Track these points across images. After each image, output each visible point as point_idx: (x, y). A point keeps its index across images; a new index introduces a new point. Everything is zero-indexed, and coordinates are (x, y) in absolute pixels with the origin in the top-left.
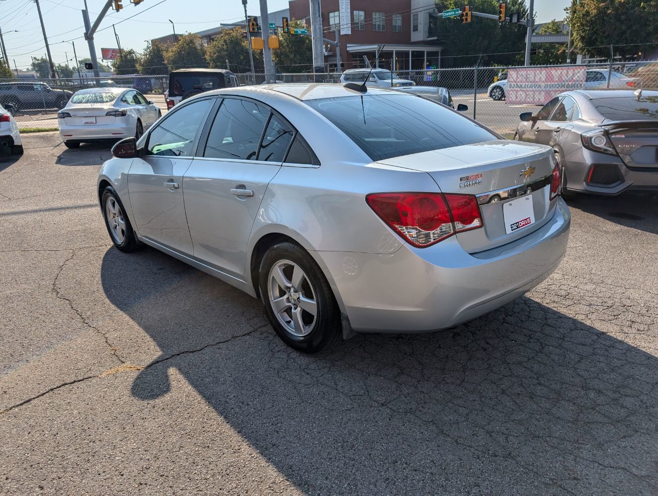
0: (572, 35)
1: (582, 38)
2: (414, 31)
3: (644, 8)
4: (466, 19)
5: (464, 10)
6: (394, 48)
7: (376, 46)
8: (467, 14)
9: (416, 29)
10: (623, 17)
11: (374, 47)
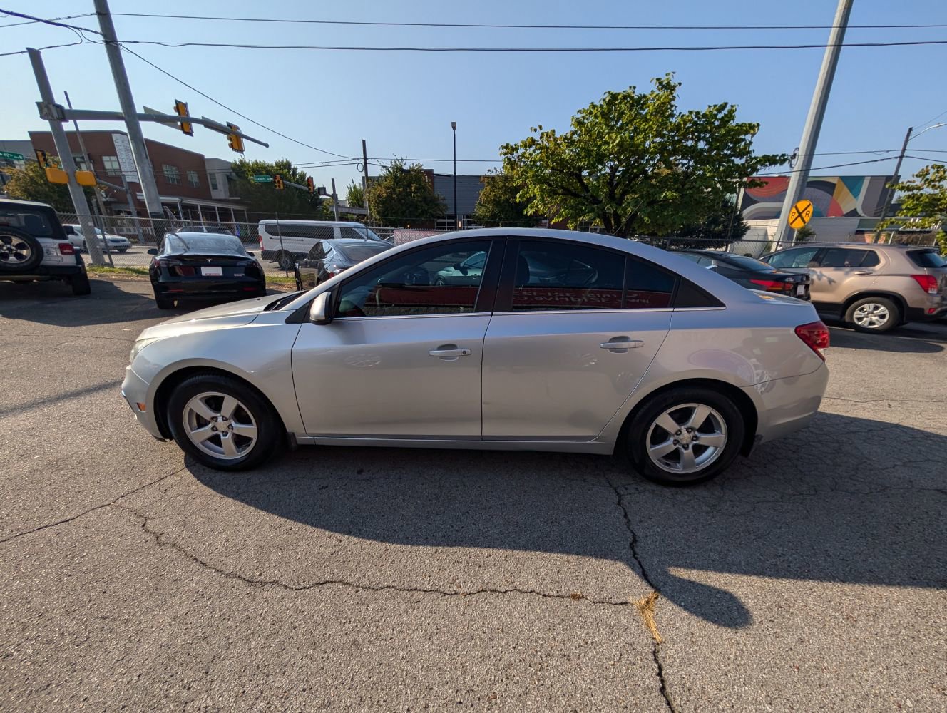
0: (370, 210)
1: (379, 213)
2: (213, 189)
3: (414, 197)
4: (279, 186)
5: (275, 178)
6: (199, 203)
7: (177, 199)
8: (279, 182)
9: (215, 187)
10: (403, 201)
11: (175, 199)
